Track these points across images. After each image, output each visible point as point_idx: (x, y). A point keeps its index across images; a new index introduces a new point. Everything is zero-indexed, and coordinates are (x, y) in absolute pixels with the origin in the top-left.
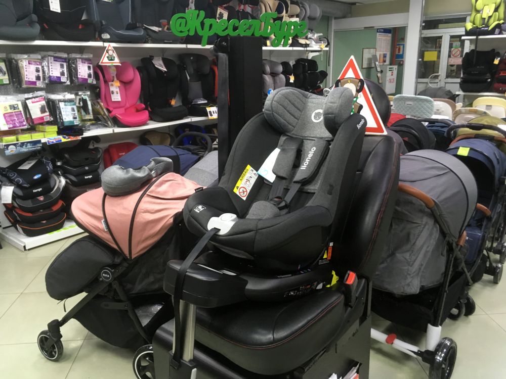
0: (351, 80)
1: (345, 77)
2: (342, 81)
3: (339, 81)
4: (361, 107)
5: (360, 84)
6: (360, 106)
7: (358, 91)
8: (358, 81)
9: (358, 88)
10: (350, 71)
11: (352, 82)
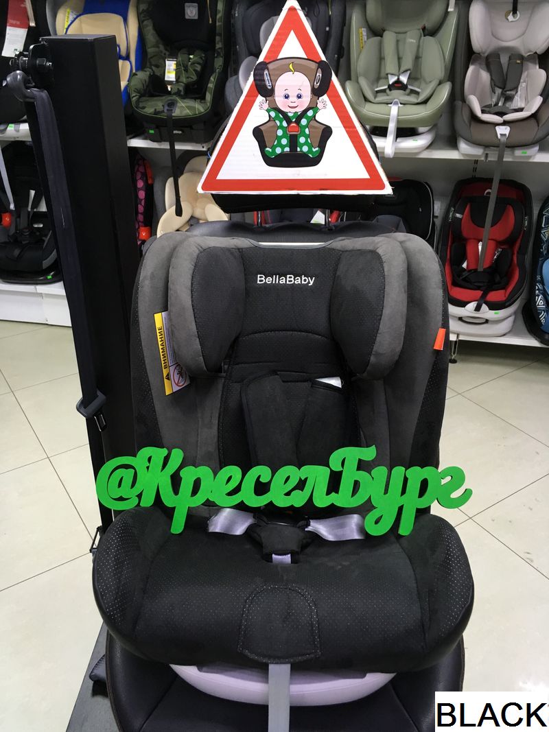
0: (295, 64)
1: (280, 56)
2: (270, 66)
3: (264, 65)
4: (327, 132)
5: (319, 74)
6: (325, 128)
7: (317, 92)
8: (314, 66)
9: (317, 85)
10: (292, 37)
11: (298, 69)
